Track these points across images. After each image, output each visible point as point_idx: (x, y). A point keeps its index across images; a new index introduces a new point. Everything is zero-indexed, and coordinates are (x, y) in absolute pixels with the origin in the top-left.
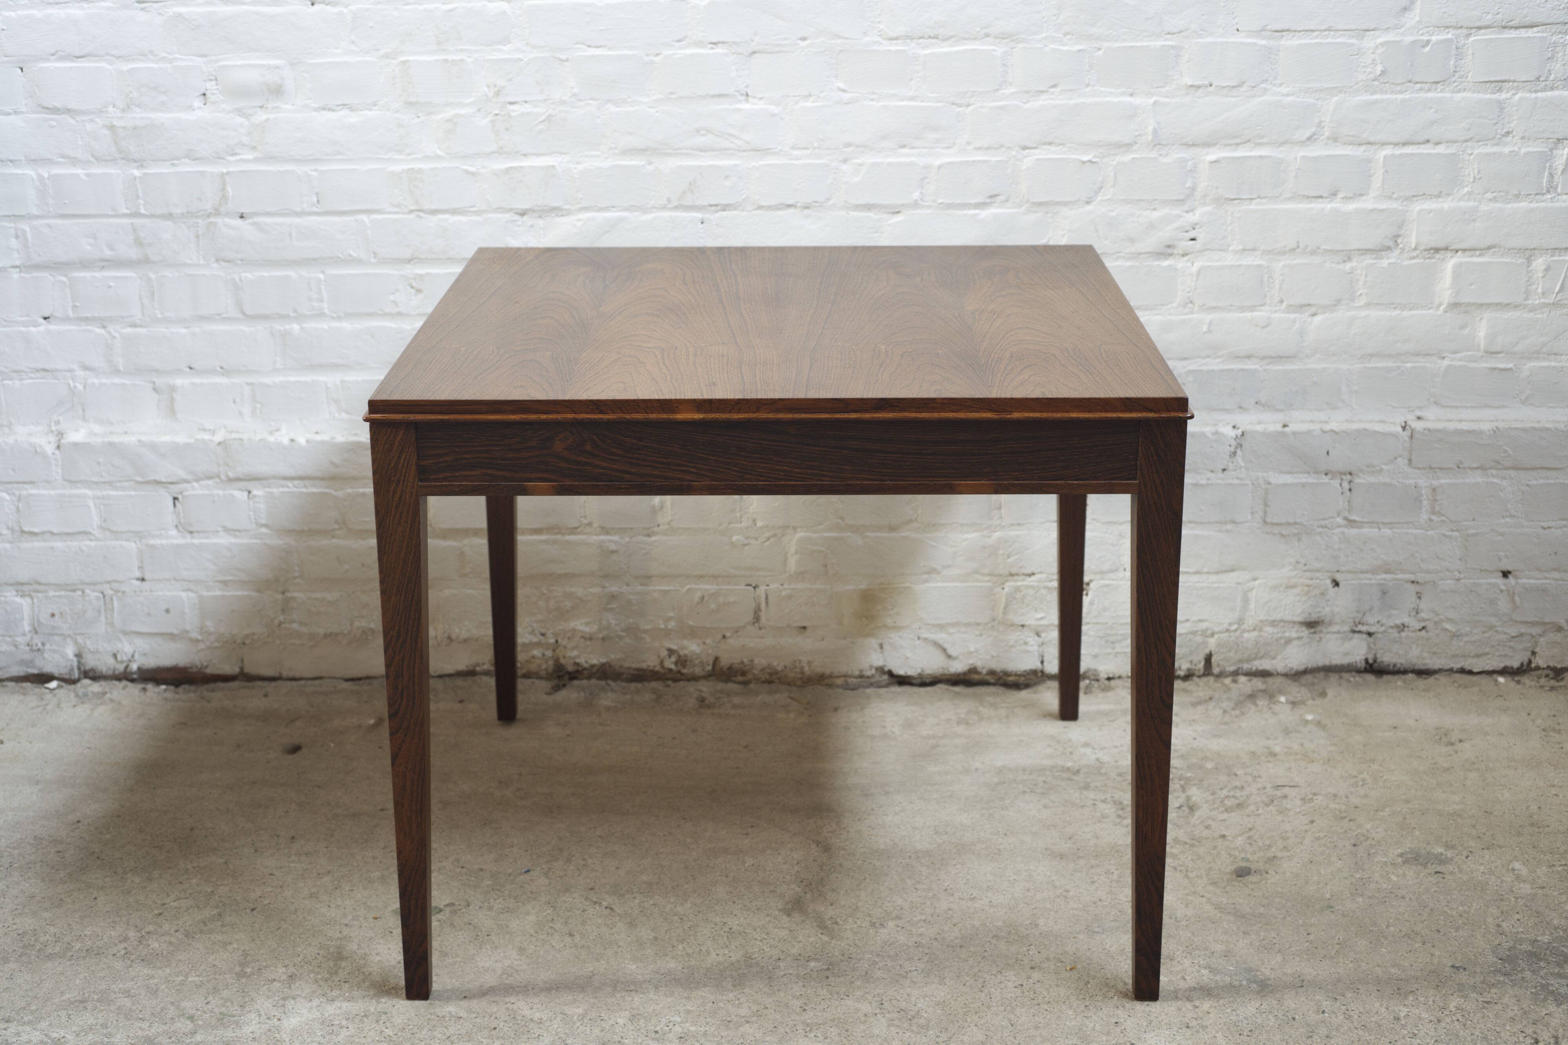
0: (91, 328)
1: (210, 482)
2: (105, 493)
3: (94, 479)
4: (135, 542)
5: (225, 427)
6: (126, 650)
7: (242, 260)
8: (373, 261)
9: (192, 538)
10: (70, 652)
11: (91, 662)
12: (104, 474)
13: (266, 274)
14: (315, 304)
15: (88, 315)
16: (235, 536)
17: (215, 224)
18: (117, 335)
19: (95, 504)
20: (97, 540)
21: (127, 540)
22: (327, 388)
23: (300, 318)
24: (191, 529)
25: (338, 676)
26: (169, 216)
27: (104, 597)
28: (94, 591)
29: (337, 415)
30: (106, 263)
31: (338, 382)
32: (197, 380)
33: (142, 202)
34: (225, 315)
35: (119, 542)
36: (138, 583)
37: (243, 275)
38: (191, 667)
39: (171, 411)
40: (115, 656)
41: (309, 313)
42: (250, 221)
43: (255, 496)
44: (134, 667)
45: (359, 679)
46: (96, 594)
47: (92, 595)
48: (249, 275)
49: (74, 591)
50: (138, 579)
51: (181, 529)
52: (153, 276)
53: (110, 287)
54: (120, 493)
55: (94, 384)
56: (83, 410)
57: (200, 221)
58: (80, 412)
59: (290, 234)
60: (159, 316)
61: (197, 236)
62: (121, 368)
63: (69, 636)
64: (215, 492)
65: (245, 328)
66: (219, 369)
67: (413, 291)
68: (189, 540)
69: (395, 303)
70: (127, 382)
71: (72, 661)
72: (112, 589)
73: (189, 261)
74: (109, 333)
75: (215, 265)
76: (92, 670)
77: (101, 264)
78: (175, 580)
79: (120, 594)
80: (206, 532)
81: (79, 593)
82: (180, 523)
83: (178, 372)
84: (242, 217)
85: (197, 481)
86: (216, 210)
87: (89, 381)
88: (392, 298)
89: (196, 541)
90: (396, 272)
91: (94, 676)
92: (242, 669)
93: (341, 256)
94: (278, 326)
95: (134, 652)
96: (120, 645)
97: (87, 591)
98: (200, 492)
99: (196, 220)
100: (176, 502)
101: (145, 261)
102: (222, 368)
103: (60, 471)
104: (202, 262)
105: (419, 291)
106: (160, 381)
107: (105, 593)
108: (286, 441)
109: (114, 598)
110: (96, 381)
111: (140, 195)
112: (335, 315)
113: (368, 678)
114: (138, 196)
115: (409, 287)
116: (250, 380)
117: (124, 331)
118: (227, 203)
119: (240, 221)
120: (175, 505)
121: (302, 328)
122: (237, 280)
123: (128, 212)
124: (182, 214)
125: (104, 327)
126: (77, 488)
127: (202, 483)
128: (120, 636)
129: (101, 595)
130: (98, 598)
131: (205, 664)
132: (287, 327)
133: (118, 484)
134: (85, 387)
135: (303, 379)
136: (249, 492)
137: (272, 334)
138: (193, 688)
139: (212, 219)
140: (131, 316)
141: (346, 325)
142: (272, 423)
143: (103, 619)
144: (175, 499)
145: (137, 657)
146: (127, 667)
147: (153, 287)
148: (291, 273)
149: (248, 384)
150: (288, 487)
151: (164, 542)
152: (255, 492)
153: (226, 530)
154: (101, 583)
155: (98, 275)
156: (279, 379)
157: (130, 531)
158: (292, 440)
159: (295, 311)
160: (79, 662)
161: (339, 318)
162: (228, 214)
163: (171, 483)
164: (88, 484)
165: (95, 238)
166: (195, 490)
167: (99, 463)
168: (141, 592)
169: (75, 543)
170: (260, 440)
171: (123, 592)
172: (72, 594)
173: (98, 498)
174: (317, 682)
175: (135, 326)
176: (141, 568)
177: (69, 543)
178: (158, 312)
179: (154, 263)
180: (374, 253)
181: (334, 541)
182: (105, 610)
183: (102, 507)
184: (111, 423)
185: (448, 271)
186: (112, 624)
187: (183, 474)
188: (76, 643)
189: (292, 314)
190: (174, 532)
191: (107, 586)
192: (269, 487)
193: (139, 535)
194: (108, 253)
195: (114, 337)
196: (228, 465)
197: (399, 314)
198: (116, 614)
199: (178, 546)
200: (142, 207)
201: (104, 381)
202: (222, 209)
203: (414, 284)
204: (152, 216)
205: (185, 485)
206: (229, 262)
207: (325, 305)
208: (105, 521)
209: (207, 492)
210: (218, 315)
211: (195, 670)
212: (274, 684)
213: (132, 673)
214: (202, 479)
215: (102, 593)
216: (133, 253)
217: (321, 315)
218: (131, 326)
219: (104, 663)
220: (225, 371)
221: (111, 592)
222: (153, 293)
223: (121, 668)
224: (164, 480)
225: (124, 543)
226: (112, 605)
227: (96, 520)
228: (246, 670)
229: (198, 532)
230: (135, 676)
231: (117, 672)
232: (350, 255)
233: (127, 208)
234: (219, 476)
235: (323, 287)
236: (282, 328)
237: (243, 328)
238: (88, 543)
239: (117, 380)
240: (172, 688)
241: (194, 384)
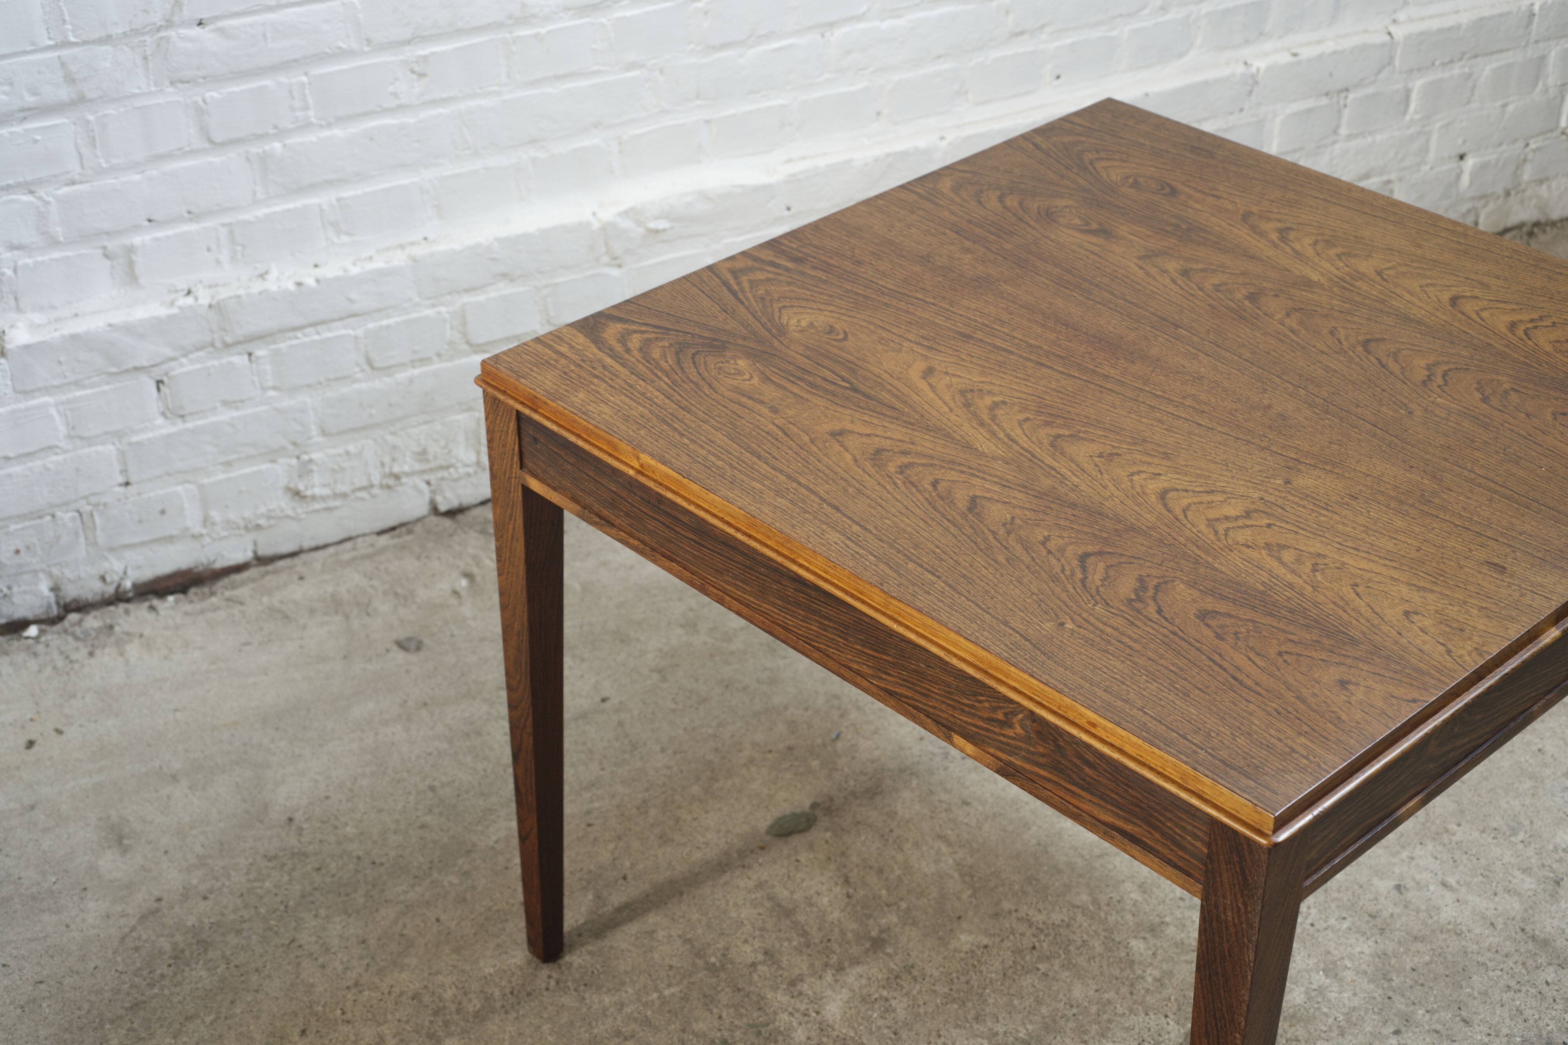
0: (15, 197)
1: (201, 354)
2: (70, 396)
3: (56, 383)
4: (113, 444)
5: (201, 282)
6: (116, 568)
7: (204, 78)
8: (367, 49)
9: (184, 422)
10: (44, 587)
11: (71, 592)
12: (67, 374)
13: (236, 89)
14: (299, 114)
15: (11, 182)
16: (237, 408)
17: (168, 39)
18: (50, 199)
19: (58, 411)
20: (65, 451)
21: (103, 444)
22: (322, 210)
23: (280, 133)
24: (181, 413)
25: (367, 531)
26: (107, 39)
27: (81, 515)
28: (67, 511)
29: (335, 240)
30: (28, 113)
31: (334, 202)
32: (160, 234)
33: (69, 27)
34: (187, 149)
35: (93, 449)
36: (122, 489)
37: (207, 95)
38: (196, 567)
39: (131, 276)
40: (103, 579)
41: (291, 126)
42: (212, 27)
43: (258, 358)
44: (128, 584)
45: (393, 529)
46: (70, 514)
47: (66, 517)
48: (215, 94)
49: (41, 517)
50: (121, 485)
51: (169, 415)
52: (91, 118)
53: (36, 141)
54: (89, 391)
55: (27, 265)
56: (16, 299)
57: (147, 38)
58: (12, 303)
59: (264, 36)
60: (104, 165)
61: (145, 58)
62: (61, 239)
63: (43, 570)
64: (210, 363)
65: (215, 159)
66: (186, 215)
67: (415, 77)
68: (180, 426)
69: (395, 95)
70: (70, 254)
71: (49, 597)
72: (89, 504)
73: (137, 91)
74: (40, 198)
75: (170, 89)
76: (75, 600)
77: (22, 115)
78: (168, 474)
79: (101, 507)
80: (202, 411)
81: (48, 518)
82: (168, 408)
83: (136, 228)
84: (200, 24)
85: (185, 356)
86: (168, 21)
87: (20, 263)
88: (391, 89)
89: (190, 425)
90: (394, 58)
91: (81, 607)
92: (255, 552)
93: (328, 50)
94: (255, 149)
95: (126, 568)
96: (106, 565)
97: (59, 514)
98: (191, 368)
99: (142, 39)
100: (161, 386)
101: (81, 100)
102: (189, 212)
103: (9, 383)
104: (153, 89)
105: (422, 75)
106: (112, 245)
107: (81, 510)
108: (291, 286)
109: (95, 514)
110: (29, 261)
111: (67, 18)
112: (323, 123)
113: (402, 525)
114: (64, 20)
115: (409, 73)
116: (227, 220)
117: (60, 192)
118: (181, 10)
119: (197, 31)
120: (159, 389)
121: (285, 146)
122: (201, 103)
123: (51, 43)
124: (124, 33)
125: (31, 192)
126: (34, 398)
127: (191, 356)
128: (106, 554)
129: (76, 514)
130: (73, 519)
131: (212, 559)
132: (267, 148)
133: (87, 382)
134: (15, 271)
135: (291, 206)
136: (250, 354)
137: (248, 159)
138: (206, 590)
139: (163, 34)
140: (67, 172)
141: (337, 132)
142: (258, 265)
143: (82, 540)
144: (159, 383)
145: (130, 572)
146: (119, 586)
147: (92, 131)
148: (267, 82)
149: (223, 225)
150: (297, 338)
151: (150, 435)
152: (259, 353)
153: (225, 403)
154: (76, 501)
155: (18, 129)
156: (261, 212)
157: (107, 433)
158: (299, 284)
159: (276, 127)
160: (57, 596)
161: (329, 125)
162: (184, 24)
163: (153, 366)
164: (47, 390)
165: (11, 84)
166: (184, 367)
167: (60, 363)
168: (127, 498)
169: (38, 463)
170: (260, 293)
171: (105, 504)
172: (39, 521)
173: (62, 403)
174: (348, 545)
175: (73, 183)
176: (124, 471)
177: (30, 464)
178: (102, 161)
179: (91, 101)
180: (367, 40)
181: (356, 386)
182: (84, 530)
183: (68, 413)
184: (53, 307)
185: (456, 45)
186: (95, 544)
187: (168, 352)
188: (50, 575)
189: (271, 131)
190: (160, 421)
191: (84, 502)
192: (275, 343)
193: (119, 435)
194: (30, 100)
195: (47, 203)
196: (224, 330)
197: (401, 107)
198: (99, 533)
199: (169, 436)
200: (70, 34)
201: (40, 259)
202: (176, 19)
203: (417, 68)
204: (85, 43)
205: (172, 364)
206: (188, 82)
207: (311, 113)
208: (73, 428)
209: (198, 366)
210: (179, 150)
211: (201, 568)
212: (297, 560)
213: (125, 592)
214: (192, 352)
215: (78, 511)
216: (64, 94)
217: (307, 126)
218: (67, 185)
219: (92, 589)
220: (193, 216)
221: (89, 508)
222: (94, 138)
223: (110, 590)
224: (146, 364)
225: (100, 448)
226: (94, 522)
227: (62, 430)
228: (261, 553)
229: (191, 414)
230: (130, 595)
231: (106, 596)
232: (339, 48)
233: (50, 39)
234: (212, 345)
235: (307, 92)
236: (260, 151)
237: (211, 159)
238: (54, 458)
239: (56, 255)
240: (180, 596)
241: (157, 239)
